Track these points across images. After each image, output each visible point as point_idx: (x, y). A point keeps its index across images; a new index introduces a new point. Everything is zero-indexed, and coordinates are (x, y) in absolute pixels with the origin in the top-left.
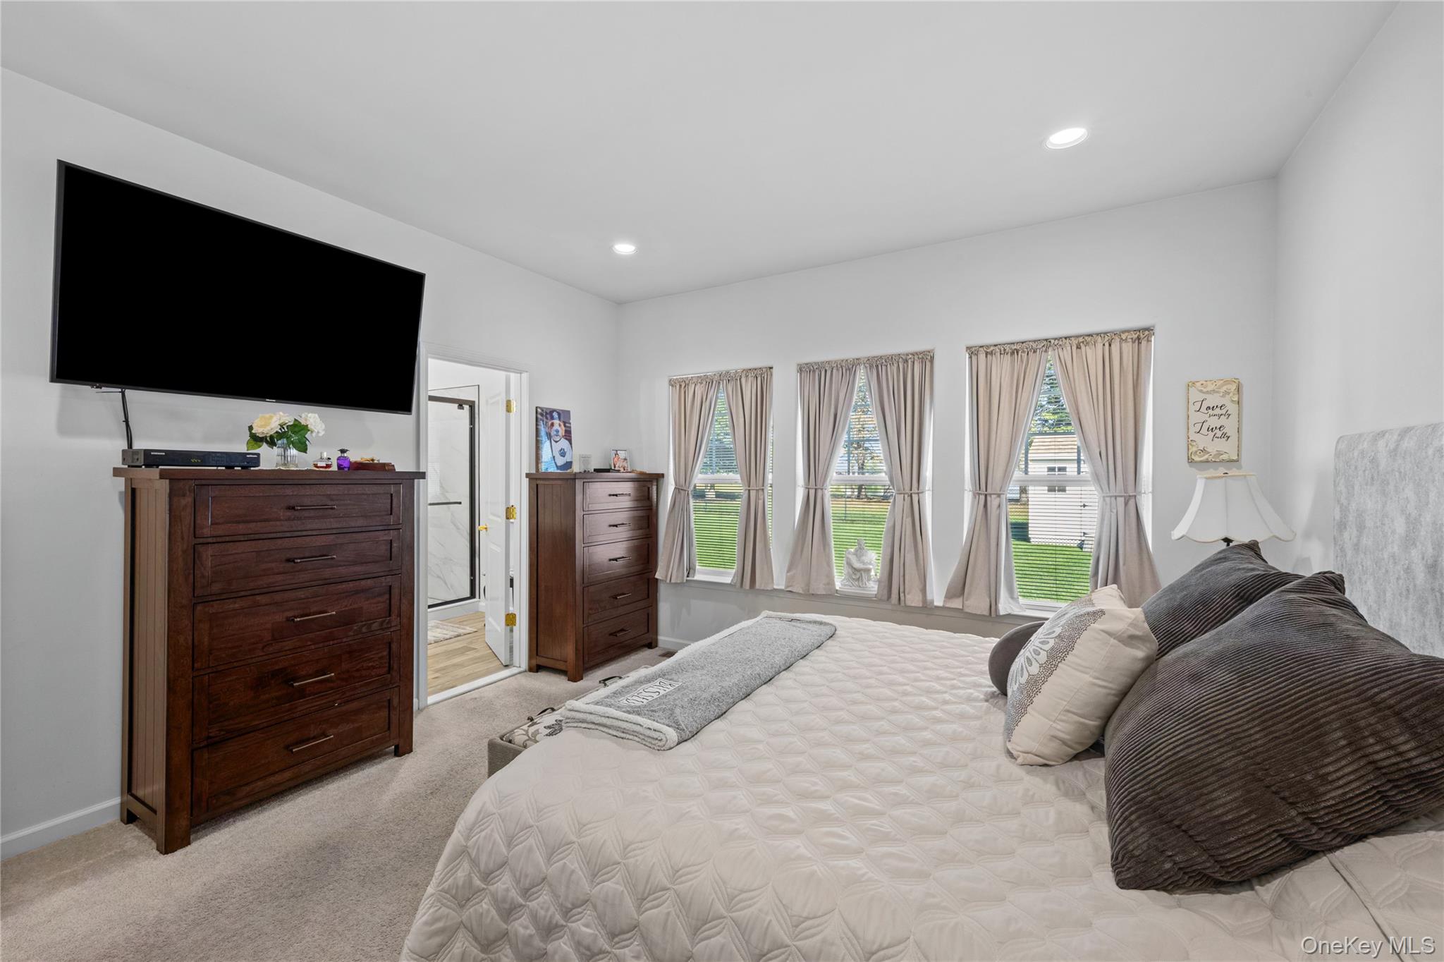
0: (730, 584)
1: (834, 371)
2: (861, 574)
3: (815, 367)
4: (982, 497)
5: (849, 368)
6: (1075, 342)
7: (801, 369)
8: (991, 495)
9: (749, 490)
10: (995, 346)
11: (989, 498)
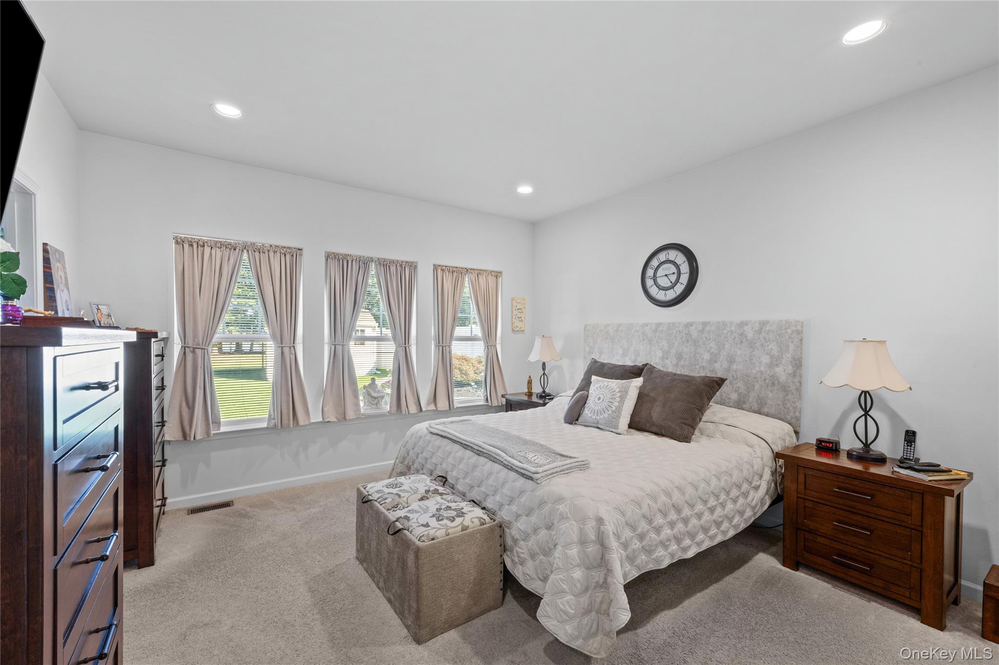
0: (267, 427)
1: (354, 262)
2: (379, 400)
3: (340, 257)
4: (441, 348)
5: (364, 263)
6: (476, 272)
7: (328, 256)
8: (445, 346)
9: (282, 347)
10: (446, 267)
11: (444, 348)
